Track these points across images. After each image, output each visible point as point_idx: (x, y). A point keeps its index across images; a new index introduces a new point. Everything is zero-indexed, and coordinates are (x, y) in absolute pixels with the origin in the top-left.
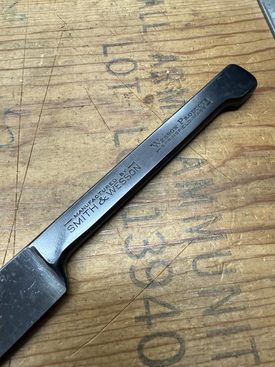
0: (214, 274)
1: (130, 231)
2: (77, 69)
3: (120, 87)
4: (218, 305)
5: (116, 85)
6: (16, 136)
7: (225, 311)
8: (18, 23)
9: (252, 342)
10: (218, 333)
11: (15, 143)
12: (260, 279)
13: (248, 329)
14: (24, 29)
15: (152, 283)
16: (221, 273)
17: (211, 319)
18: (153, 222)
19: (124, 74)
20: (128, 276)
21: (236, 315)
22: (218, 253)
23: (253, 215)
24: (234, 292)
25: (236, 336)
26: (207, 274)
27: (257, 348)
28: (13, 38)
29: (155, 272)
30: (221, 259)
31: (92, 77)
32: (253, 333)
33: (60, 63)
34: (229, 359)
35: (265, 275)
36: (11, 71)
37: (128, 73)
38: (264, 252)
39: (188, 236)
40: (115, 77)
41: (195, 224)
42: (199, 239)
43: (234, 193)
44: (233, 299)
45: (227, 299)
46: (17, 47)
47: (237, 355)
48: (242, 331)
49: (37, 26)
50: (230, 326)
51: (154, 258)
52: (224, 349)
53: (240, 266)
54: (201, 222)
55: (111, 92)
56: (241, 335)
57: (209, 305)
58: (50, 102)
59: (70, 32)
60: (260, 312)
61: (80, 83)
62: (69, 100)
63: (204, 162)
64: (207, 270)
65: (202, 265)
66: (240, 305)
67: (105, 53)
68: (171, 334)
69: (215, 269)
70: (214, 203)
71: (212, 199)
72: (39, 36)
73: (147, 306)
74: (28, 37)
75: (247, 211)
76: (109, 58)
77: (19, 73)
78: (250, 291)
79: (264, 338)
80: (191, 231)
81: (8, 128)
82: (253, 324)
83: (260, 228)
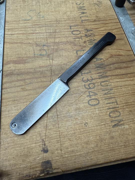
0: (106, 86)
1: (83, 76)
2: (63, 33)
3: (76, 38)
4: (107, 93)
5: (75, 38)
6: (48, 52)
7: (109, 94)
8: (42, 19)
9: (116, 100)
10: (107, 99)
11: (48, 54)
12: (118, 87)
13: (115, 97)
14: (44, 20)
15: (90, 88)
16: (107, 86)
17: (106, 96)
18: (89, 74)
19: (77, 35)
20: (84, 87)
21: (112, 95)
22: (106, 81)
23: (115, 72)
24: (111, 90)
25: (112, 99)
26: (104, 86)
27: (117, 101)
28: (41, 23)
29: (90, 86)
30: (107, 83)
31: (68, 36)
32: (116, 98)
33: (57, 31)
34: (111, 104)
35: (119, 86)
36: (43, 34)
37: (78, 34)
38: (118, 81)
39: (99, 77)
40: (75, 36)
41: (101, 74)
42: (101, 78)
43: (110, 67)
45: (109, 91)
46: (43, 26)
47: (112, 103)
48: (113, 98)
49: (48, 20)
50: (110, 97)
51: (90, 82)
52: (109, 102)
53: (112, 84)
55: (74, 40)
56: (113, 99)
57: (105, 93)
58: (56, 43)
59: (59, 22)
60: (118, 94)
61: (64, 37)
62: (62, 42)
63: (102, 59)
64: (104, 85)
65: (102, 84)
66: (113, 92)
67: (71, 29)
68: (96, 99)
69: (106, 85)
70: (105, 69)
72: (49, 23)
73: (89, 93)
74: (46, 23)
75: (114, 71)
76: (72, 30)
77: (45, 34)
78: (115, 89)
79: (119, 99)
81: (45, 50)
82: (116, 96)
83: (117, 75)
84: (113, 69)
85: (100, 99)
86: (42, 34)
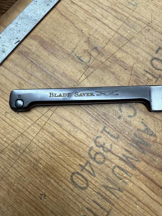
0: (118, 177)
1: (102, 135)
4: (110, 188)
5: (148, 71)
6: (91, 61)
7: (110, 192)
9: (111, 210)
10: (102, 195)
11: (88, 64)
12: (134, 196)
13: (113, 205)
14: (131, 11)
15: (94, 159)
16: (121, 179)
17: (103, 189)
18: (113, 139)
19: (156, 69)
20: (88, 148)
21: (113, 197)
22: (126, 172)
23: (154, 173)
24: (119, 189)
25: (107, 202)
27: (110, 213)
28: (123, 13)
29: (98, 156)
30: (125, 175)
32: (113, 208)
34: (98, 206)
35: (137, 197)
38: (144, 189)
39: (122, 156)
40: (151, 67)
41: (128, 155)
42: (124, 161)
43: (155, 158)
44: (117, 191)
45: (115, 189)
46: (122, 19)
47: (102, 208)
48: (110, 203)
50: (108, 198)
51: (102, 152)
52: (99, 202)
53: (131, 184)
54: (131, 156)
55: (144, 73)
56: (109, 204)
57: (107, 184)
59: (150, 28)
60: (122, 205)
61: (134, 58)
62: (123, 62)
63: (155, 136)
64: (117, 174)
65: (117, 170)
66: (118, 196)
67: (157, 52)
68: (86, 180)
69: (120, 176)
70: (143, 154)
71: (143, 152)
73: (86, 164)
74: (130, 17)
75: (153, 170)
76: (156, 56)
77: (113, 33)
78: (126, 195)
79: (116, 213)
80: (124, 155)
81: (91, 55)
82: (116, 205)
83: (152, 180)
84: (154, 165)
85: (91, 186)
86: (109, 30)
